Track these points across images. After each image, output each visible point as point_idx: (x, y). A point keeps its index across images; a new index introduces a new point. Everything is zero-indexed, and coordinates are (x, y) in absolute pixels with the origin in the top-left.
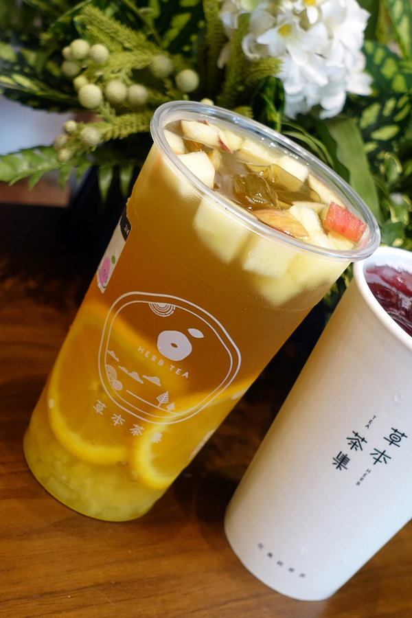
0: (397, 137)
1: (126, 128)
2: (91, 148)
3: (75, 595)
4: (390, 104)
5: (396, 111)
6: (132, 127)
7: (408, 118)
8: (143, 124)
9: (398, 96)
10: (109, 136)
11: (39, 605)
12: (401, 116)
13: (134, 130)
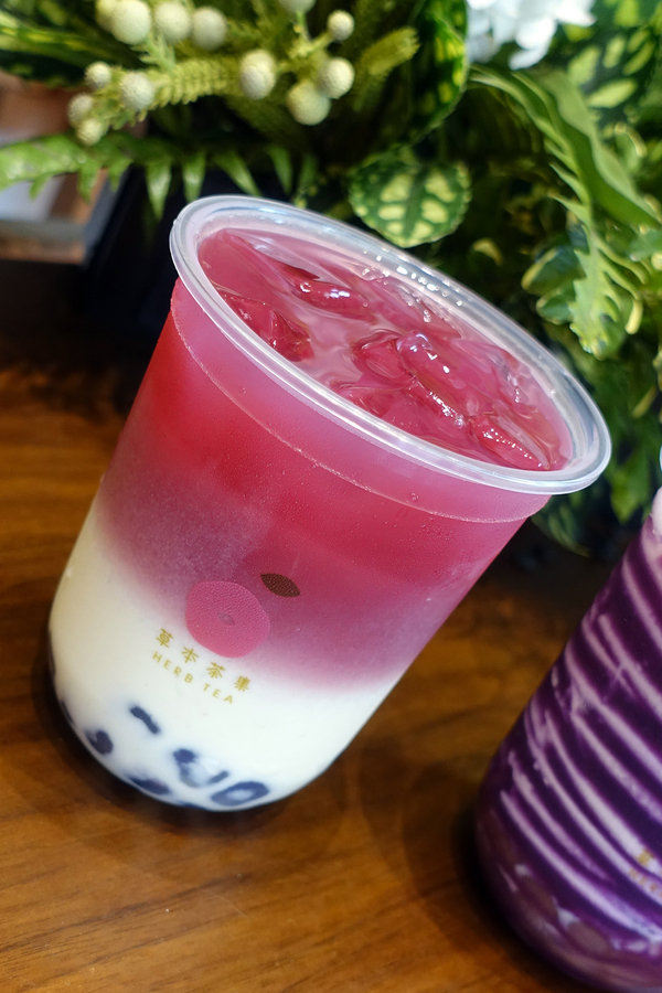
0: (634, 99)
1: (193, 84)
2: (138, 114)
3: (177, 906)
4: (616, 47)
5: (627, 57)
6: (203, 82)
7: (651, 64)
8: (221, 78)
9: (628, 33)
10: (166, 96)
11: (116, 932)
12: (636, 64)
13: (206, 89)
